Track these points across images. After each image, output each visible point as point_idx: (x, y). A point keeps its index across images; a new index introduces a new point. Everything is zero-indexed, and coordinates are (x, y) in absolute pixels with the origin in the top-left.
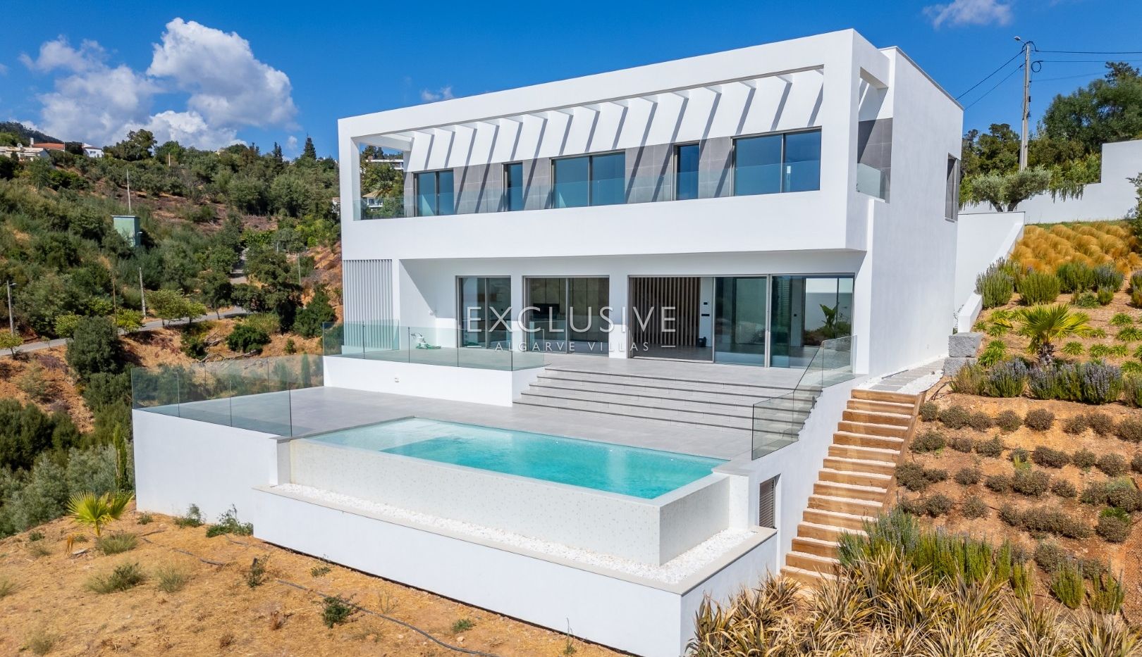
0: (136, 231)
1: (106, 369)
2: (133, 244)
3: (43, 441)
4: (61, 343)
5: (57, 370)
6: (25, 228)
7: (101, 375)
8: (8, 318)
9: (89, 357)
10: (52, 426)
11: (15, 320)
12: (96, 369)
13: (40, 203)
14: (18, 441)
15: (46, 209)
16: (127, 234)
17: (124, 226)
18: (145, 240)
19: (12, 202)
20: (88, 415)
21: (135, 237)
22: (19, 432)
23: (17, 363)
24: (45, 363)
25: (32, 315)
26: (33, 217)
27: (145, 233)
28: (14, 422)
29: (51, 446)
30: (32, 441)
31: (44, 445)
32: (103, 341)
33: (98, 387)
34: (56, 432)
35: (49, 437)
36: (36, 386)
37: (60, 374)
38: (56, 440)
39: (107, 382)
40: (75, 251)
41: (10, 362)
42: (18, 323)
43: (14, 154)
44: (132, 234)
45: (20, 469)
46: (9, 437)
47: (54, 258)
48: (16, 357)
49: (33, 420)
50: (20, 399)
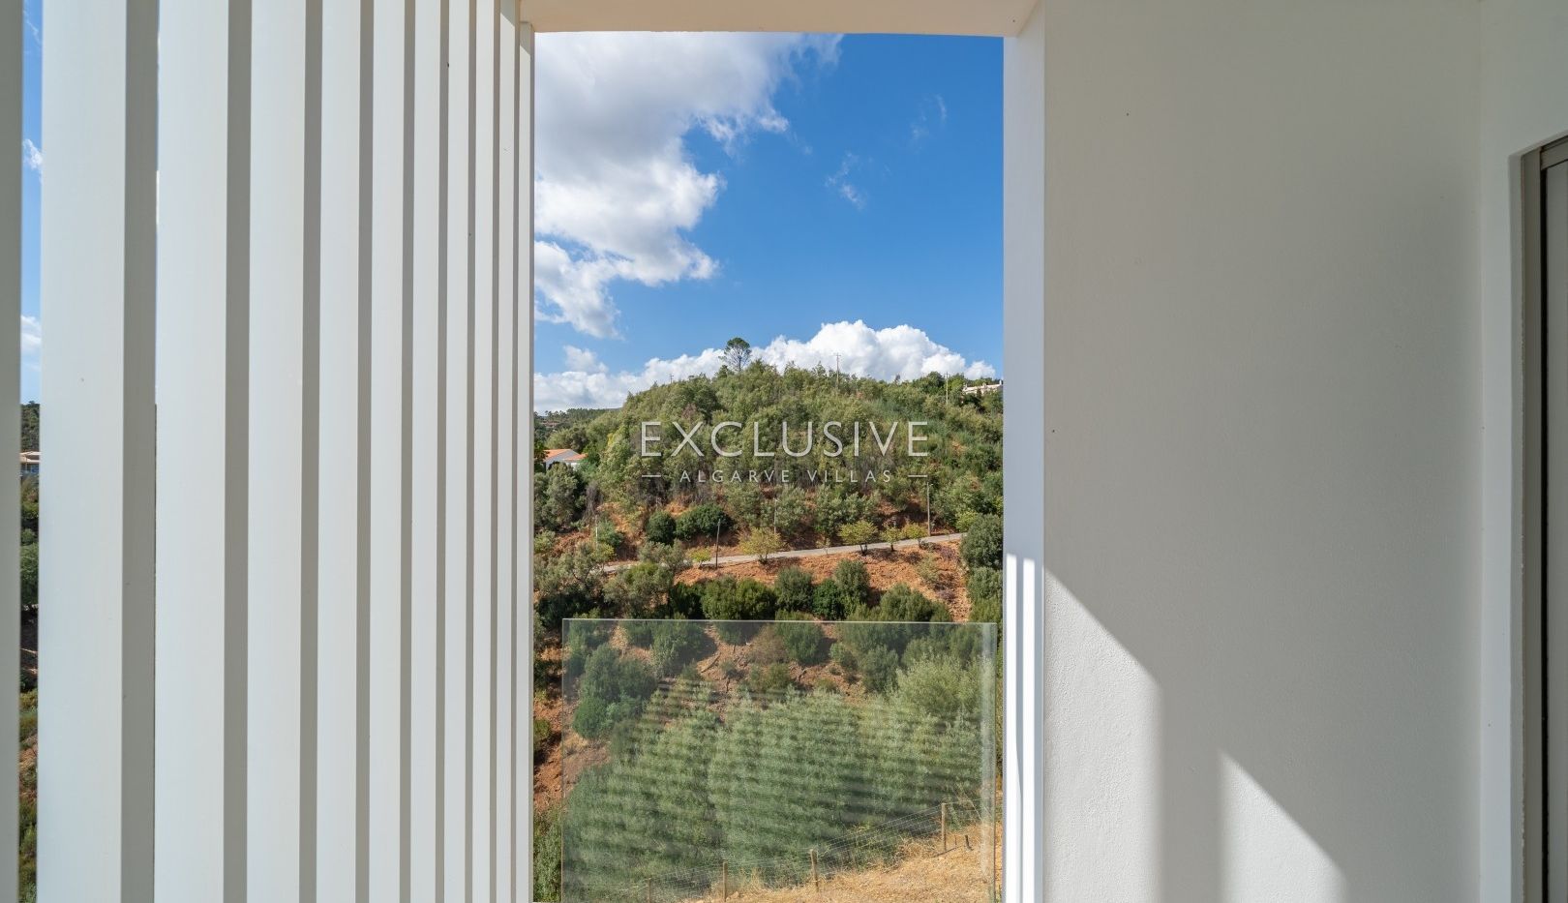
1: (990, 564)
4: (957, 537)
5: (952, 561)
7: (984, 569)
8: (926, 514)
9: (977, 551)
10: (931, 614)
11: (932, 515)
12: (982, 563)
15: (984, 427)
20: (969, 606)
23: (924, 553)
24: (944, 555)
25: (945, 513)
26: (973, 433)
28: (901, 604)
29: (928, 633)
31: (921, 631)
33: (980, 580)
36: (932, 574)
37: (953, 564)
38: (932, 629)
39: (988, 576)
41: (919, 551)
42: (935, 518)
43: (979, 391)
45: (893, 651)
47: (977, 464)
48: (924, 546)
49: (916, 604)
50: (915, 584)
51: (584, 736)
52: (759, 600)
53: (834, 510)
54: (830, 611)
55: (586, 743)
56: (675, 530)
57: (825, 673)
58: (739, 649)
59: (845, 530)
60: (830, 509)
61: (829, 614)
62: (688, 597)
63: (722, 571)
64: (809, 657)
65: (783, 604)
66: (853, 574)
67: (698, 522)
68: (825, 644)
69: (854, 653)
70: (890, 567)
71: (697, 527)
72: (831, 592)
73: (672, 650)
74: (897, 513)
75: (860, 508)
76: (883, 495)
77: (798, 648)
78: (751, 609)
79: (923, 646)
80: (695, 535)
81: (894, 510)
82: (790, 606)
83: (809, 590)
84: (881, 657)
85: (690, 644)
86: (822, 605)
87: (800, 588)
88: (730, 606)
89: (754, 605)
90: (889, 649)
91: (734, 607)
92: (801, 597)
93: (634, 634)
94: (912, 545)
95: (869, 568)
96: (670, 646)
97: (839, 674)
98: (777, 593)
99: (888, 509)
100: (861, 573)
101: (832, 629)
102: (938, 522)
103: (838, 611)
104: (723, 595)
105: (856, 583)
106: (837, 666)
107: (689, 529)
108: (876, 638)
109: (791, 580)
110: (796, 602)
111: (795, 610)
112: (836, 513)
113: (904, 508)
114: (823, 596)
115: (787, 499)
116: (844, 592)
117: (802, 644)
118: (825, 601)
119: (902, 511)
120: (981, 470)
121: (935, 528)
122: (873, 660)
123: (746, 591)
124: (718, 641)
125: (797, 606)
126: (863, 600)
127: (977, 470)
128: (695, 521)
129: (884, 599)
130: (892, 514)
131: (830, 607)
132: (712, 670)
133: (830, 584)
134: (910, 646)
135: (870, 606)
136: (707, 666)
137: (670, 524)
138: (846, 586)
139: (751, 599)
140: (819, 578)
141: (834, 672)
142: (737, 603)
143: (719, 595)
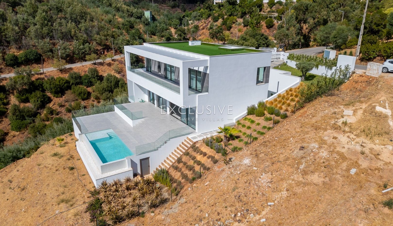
0: (151, 16)
2: (150, 20)
3: (117, 85)
5: (122, 64)
6: (121, 17)
8: (112, 48)
10: (119, 81)
11: (114, 49)
13: (126, 8)
14: (111, 85)
16: (148, 17)
17: (147, 14)
18: (153, 19)
19: (118, 8)
21: (150, 18)
22: (111, 83)
23: (113, 62)
24: (119, 63)
25: (118, 47)
26: (124, 13)
27: (153, 16)
28: (110, 80)
29: (119, 87)
30: (114, 85)
31: (117, 86)
32: (133, 57)
34: (120, 83)
35: (118, 84)
36: (117, 69)
38: (120, 85)
40: (132, 24)
41: (111, 62)
42: (115, 50)
44: (149, 17)
45: (111, 93)
46: (109, 84)
47: (126, 28)
48: (113, 60)
49: (114, 79)
50: (113, 73)
51: (17, 131)
52: (65, 83)
53: (81, 50)
54: (88, 84)
55: (18, 133)
56: (18, 60)
57: (90, 102)
58: (61, 99)
59: (87, 57)
60: (80, 49)
61: (88, 85)
62: (38, 85)
63: (46, 75)
64: (85, 98)
65: (73, 84)
66: (94, 72)
67: (28, 57)
68: (89, 94)
69: (99, 95)
70: (104, 68)
71: (27, 58)
72: (88, 78)
73: (39, 102)
74: (102, 49)
75: (90, 49)
76: (97, 43)
77: (81, 96)
78: (63, 86)
79: (118, 90)
80: (28, 62)
81: (102, 48)
82: (75, 84)
83: (80, 78)
84: (107, 95)
85: (44, 99)
86: (85, 82)
87: (77, 78)
88: (55, 86)
89: (64, 85)
90: (109, 93)
91: (57, 86)
92: (78, 80)
93: (21, 99)
94: (108, 60)
95: (98, 69)
96: (38, 101)
97: (95, 101)
98: (70, 80)
99: (99, 48)
100: (96, 71)
101: (90, 89)
102: (116, 51)
103: (90, 84)
104: (52, 83)
105: (95, 75)
106: (94, 99)
107: (25, 59)
108: (104, 90)
109: (74, 76)
110: (77, 82)
111: (78, 85)
112: (82, 51)
113: (105, 47)
114: (85, 79)
115: (63, 46)
116: (92, 78)
117: (82, 95)
118: (86, 81)
119: (104, 48)
120: (128, 30)
121: (115, 53)
122: (105, 96)
123: (60, 81)
124: (52, 97)
125: (77, 84)
126: (98, 79)
127: (127, 30)
128: (27, 56)
129: (105, 79)
130: (101, 49)
131: (88, 83)
132: (54, 106)
133: (87, 76)
134: (114, 91)
135: (101, 81)
136: (52, 105)
137: (15, 58)
138: (92, 76)
139: (62, 83)
140: (83, 74)
141: (93, 101)
142: (58, 85)
143: (50, 83)
